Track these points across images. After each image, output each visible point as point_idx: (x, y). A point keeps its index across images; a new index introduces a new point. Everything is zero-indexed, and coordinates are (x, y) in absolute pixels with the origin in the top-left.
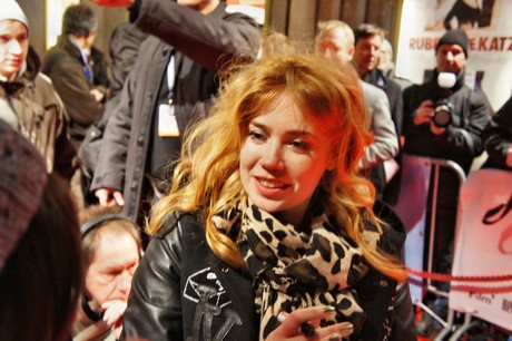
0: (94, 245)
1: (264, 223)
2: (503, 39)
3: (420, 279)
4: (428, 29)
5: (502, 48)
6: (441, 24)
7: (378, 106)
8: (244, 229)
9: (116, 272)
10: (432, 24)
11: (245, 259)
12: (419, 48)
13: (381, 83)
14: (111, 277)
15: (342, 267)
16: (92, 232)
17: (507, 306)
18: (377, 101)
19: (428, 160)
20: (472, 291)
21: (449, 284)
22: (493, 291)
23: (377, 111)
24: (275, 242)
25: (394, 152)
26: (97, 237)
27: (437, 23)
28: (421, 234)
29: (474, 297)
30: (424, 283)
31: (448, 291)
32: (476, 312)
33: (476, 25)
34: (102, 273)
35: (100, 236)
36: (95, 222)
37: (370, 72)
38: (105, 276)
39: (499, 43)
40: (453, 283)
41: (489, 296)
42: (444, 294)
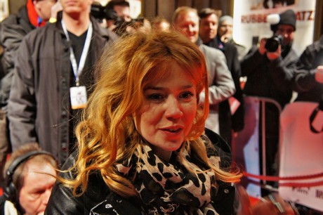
0: (24, 174)
1: (156, 167)
2: (304, 13)
3: (258, 180)
4: (253, 9)
5: (303, 19)
6: (261, 5)
7: (218, 61)
8: (139, 170)
9: (40, 191)
10: (256, 5)
11: (139, 192)
12: (248, 22)
13: (221, 47)
14: (37, 196)
15: (207, 188)
16: (22, 164)
17: (319, 194)
18: (217, 58)
19: (256, 99)
20: (294, 186)
21: (278, 182)
22: (309, 186)
23: (219, 65)
24: (164, 180)
25: (232, 92)
26: (25, 169)
27: (259, 5)
28: (256, 150)
29: (296, 190)
30: (261, 183)
31: (277, 187)
32: (298, 200)
33: (285, 4)
34: (30, 193)
35: (27, 168)
36: (24, 157)
37: (212, 40)
38: (33, 195)
39: (301, 15)
40: (281, 182)
41: (306, 189)
42: (275, 189)
